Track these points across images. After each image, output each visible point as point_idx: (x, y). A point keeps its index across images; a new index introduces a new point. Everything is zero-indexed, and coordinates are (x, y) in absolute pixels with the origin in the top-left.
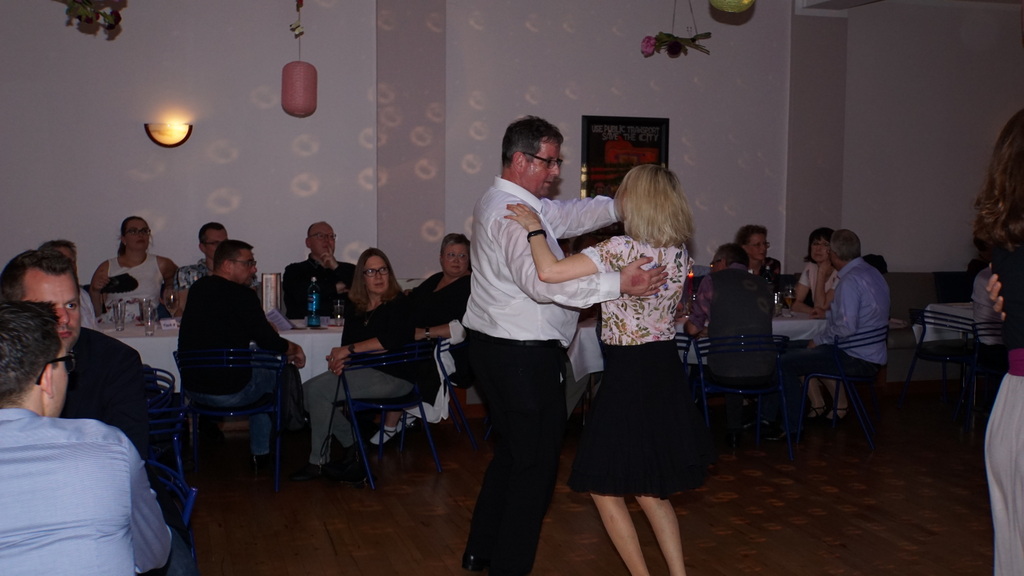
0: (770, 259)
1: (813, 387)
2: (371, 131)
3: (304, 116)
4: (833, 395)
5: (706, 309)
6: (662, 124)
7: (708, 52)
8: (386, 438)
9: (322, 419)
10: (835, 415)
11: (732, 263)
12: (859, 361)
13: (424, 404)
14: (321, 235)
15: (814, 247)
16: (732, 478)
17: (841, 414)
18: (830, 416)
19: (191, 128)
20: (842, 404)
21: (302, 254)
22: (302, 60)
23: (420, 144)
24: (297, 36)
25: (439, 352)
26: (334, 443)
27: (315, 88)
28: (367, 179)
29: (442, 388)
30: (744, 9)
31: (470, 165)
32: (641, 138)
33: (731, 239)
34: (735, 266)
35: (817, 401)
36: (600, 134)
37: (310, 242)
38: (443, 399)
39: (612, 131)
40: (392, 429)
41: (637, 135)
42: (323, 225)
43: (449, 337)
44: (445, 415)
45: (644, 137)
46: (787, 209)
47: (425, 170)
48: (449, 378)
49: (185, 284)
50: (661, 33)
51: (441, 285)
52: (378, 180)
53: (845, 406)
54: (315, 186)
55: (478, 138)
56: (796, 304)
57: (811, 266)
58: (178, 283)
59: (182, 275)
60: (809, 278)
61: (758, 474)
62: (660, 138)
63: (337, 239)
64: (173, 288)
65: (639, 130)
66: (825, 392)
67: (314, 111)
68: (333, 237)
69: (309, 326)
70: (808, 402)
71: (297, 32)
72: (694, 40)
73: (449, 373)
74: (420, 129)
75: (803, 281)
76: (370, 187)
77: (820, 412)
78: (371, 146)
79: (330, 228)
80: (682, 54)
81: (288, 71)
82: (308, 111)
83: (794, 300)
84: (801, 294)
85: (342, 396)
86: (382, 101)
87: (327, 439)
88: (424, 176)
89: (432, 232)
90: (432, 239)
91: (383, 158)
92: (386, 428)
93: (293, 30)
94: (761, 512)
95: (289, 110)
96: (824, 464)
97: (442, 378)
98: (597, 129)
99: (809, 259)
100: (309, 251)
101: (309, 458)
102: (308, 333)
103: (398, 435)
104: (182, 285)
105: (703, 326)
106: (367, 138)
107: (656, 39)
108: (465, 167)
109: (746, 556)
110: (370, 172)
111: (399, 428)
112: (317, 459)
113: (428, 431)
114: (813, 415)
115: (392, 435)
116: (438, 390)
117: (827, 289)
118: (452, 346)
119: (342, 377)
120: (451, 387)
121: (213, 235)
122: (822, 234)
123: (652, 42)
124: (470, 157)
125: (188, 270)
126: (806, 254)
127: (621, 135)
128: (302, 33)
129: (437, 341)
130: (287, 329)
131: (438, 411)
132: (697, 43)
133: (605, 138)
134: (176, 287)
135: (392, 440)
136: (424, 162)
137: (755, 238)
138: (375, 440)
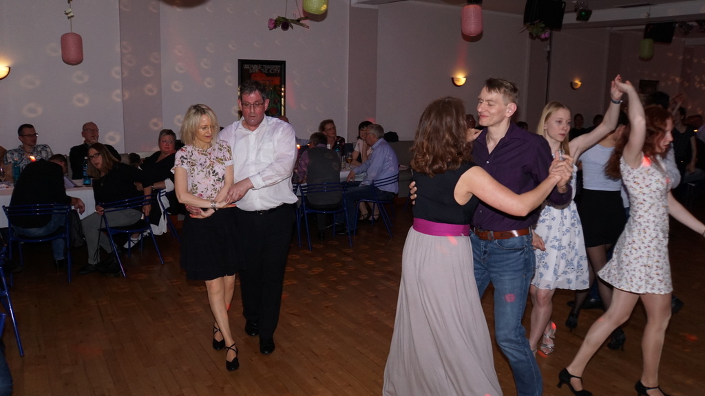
0: (338, 137)
1: (362, 206)
2: (118, 68)
3: (75, 64)
4: (372, 208)
5: (305, 169)
6: (282, 64)
7: (308, 27)
8: (132, 245)
9: (93, 239)
10: (374, 219)
11: (317, 144)
12: (384, 192)
13: (152, 225)
14: (90, 130)
15: (361, 132)
16: (320, 259)
17: (376, 217)
18: (371, 219)
19: (10, 68)
20: (376, 213)
21: (80, 141)
22: (73, 31)
23: (147, 75)
24: (69, 18)
25: (160, 196)
26: (101, 251)
27: (82, 48)
28: (117, 96)
29: (162, 216)
30: (321, 13)
31: (177, 87)
32: (270, 71)
33: (316, 130)
34: (320, 145)
35: (364, 211)
36: (248, 70)
37: (84, 134)
38: (163, 222)
39: (256, 68)
40: (136, 239)
41: (269, 70)
42: (91, 124)
43: (165, 188)
44: (165, 230)
45: (272, 71)
46: (348, 109)
47: (150, 90)
48: (166, 211)
49: (11, 160)
50: (279, 17)
51: (160, 158)
52: (123, 95)
53: (378, 213)
54: (87, 101)
55: (181, 72)
56: (353, 161)
57: (360, 141)
58: (7, 160)
59: (9, 155)
60: (359, 147)
61: (334, 255)
62: (281, 71)
63: (99, 131)
64: (4, 163)
65: (269, 67)
66: (368, 208)
67: (81, 61)
68: (97, 130)
69: (85, 184)
70: (360, 212)
71: (69, 15)
72: (298, 21)
73: (166, 208)
74: (147, 67)
75: (356, 149)
76: (119, 100)
77: (365, 217)
78: (119, 77)
79: (95, 125)
80: (290, 28)
81: (64, 39)
82: (78, 61)
83: (352, 160)
84: (355, 156)
85: (104, 226)
86: (124, 51)
87: (97, 251)
88: (150, 94)
89: (156, 125)
90: (156, 128)
91: (126, 84)
92: (132, 239)
93: (67, 14)
94: (335, 279)
95: (67, 62)
96: (367, 247)
97: (162, 210)
98: (246, 67)
99: (359, 137)
100: (84, 139)
101: (87, 261)
102: (84, 189)
103: (139, 242)
104: (9, 161)
105: (304, 177)
106: (116, 73)
107: (276, 21)
108: (173, 88)
109: (327, 307)
110: (119, 91)
111: (140, 238)
112: (92, 262)
113: (154, 240)
114: (362, 218)
115: (136, 242)
116: (160, 217)
117: (368, 154)
118: (167, 193)
119: (104, 216)
120: (168, 215)
121: (27, 131)
122: (365, 124)
123: (273, 22)
124: (176, 82)
125: (12, 152)
126: (358, 135)
127: (260, 70)
128: (72, 16)
129: (158, 191)
130: (71, 187)
131: (160, 228)
132: (301, 22)
133: (251, 72)
134: (6, 162)
135: (136, 245)
136: (149, 86)
137: (328, 126)
138: (126, 246)
